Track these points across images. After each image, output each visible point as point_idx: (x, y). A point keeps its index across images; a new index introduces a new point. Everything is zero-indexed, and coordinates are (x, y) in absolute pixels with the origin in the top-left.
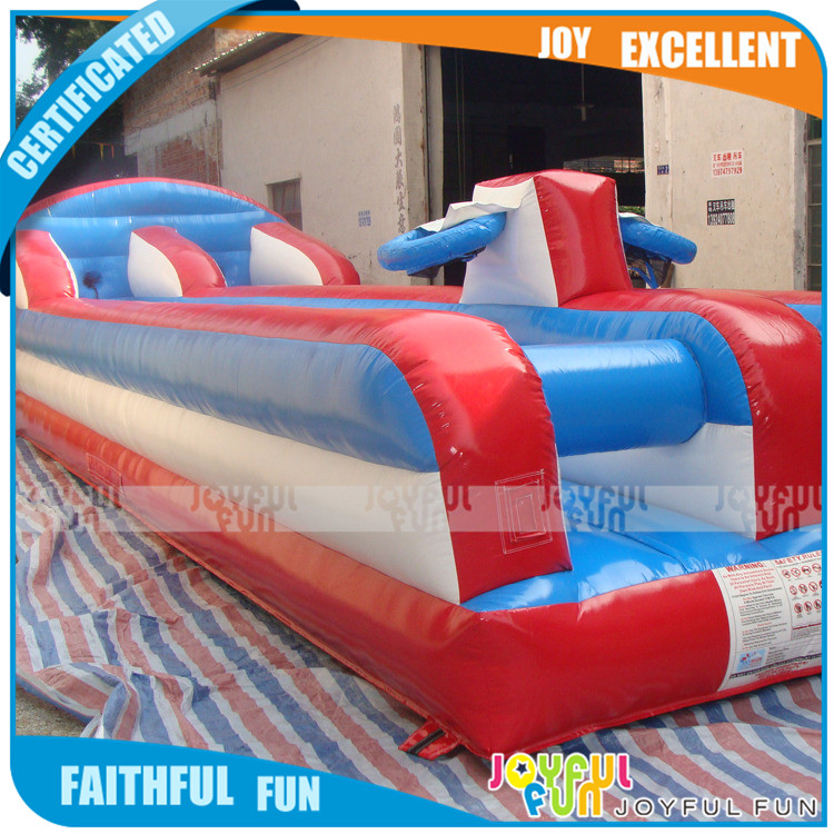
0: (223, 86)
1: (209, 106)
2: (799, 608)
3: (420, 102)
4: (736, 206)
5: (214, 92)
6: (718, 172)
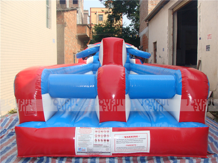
0: (149, 23)
1: (147, 28)
2: (96, 140)
3: (172, 25)
4: (210, 47)
5: (148, 25)
6: (208, 39)
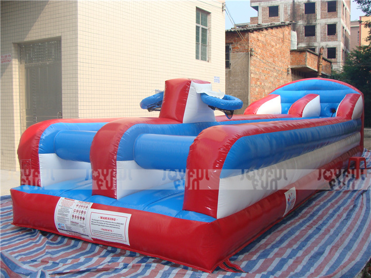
2: (73, 216)
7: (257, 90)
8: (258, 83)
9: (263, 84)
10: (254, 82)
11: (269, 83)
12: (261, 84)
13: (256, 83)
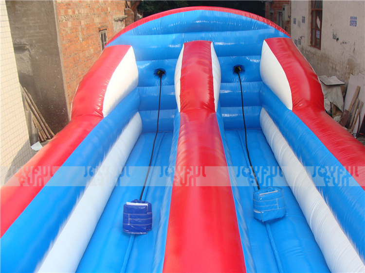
7: (70, 24)
8: (70, 11)
9: (77, 12)
10: (62, 12)
11: (86, 7)
12: (74, 12)
13: (66, 13)
